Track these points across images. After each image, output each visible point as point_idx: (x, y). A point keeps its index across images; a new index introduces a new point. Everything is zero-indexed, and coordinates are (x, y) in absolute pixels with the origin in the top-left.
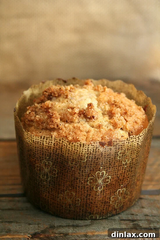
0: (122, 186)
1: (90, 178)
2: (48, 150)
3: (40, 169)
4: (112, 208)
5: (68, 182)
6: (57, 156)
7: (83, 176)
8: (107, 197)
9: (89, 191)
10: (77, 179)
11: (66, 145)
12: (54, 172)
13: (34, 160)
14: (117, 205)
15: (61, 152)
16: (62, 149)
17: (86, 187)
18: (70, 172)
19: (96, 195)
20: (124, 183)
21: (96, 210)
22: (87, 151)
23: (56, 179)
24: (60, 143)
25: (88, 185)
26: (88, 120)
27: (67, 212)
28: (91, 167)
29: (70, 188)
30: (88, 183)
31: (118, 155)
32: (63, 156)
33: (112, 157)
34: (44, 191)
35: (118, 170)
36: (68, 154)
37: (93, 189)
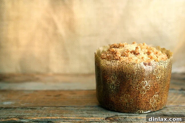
0: (156, 93)
1: (138, 85)
2: (115, 69)
3: (110, 82)
4: (151, 107)
5: (126, 88)
6: (119, 73)
7: (134, 84)
8: (148, 99)
9: (138, 94)
10: (131, 86)
11: (125, 65)
12: (118, 83)
13: (107, 76)
14: (154, 105)
15: (122, 70)
16: (122, 68)
17: (136, 91)
18: (127, 81)
19: (142, 97)
20: (157, 91)
21: (142, 107)
22: (136, 67)
23: (119, 87)
24: (121, 64)
25: (137, 90)
26: (136, 55)
27: (125, 108)
28: (139, 78)
29: (127, 92)
30: (137, 89)
31: (154, 71)
32: (123, 72)
33: (151, 73)
34: (112, 96)
35: (154, 82)
36: (126, 70)
37: (140, 92)
